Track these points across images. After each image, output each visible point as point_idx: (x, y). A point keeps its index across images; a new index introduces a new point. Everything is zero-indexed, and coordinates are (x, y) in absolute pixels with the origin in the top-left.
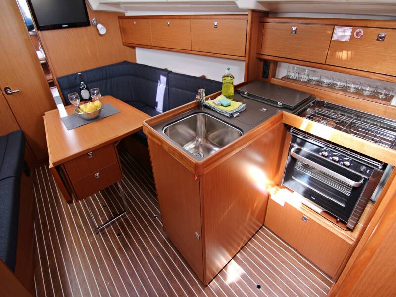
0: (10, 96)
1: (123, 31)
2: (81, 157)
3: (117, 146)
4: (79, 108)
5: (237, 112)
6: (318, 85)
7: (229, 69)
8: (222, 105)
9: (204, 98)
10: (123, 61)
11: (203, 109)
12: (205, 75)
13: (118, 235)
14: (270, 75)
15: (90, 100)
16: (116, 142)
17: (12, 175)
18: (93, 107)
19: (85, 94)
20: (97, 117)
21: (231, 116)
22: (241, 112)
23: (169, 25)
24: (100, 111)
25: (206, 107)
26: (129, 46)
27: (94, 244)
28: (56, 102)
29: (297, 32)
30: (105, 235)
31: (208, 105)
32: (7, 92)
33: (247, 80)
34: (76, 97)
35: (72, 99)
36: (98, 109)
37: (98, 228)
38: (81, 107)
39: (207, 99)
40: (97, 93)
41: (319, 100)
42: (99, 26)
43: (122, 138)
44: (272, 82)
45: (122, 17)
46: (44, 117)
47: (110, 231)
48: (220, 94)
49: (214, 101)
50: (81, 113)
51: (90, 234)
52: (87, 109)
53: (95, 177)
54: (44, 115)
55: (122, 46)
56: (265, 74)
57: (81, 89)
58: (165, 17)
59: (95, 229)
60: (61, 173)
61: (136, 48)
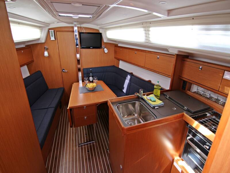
0: (64, 73)
1: (116, 52)
2: (81, 107)
3: (97, 107)
4: (87, 85)
5: (157, 106)
6: (215, 102)
7: (158, 82)
8: (151, 100)
9: (142, 94)
10: (113, 65)
11: (141, 100)
12: (151, 80)
13: (87, 151)
14: (186, 89)
15: (92, 82)
16: (97, 104)
17: (54, 107)
18: (92, 85)
19: (91, 79)
20: (93, 90)
21: (154, 108)
22: (160, 107)
23: (136, 53)
24: (95, 88)
25: (142, 99)
26: (117, 59)
27: (76, 151)
28: (79, 80)
29: (202, 69)
30: (82, 149)
31: (144, 98)
32: (63, 71)
33: (171, 89)
34: (87, 80)
35: (85, 80)
36: (94, 87)
37: (80, 144)
38: (88, 84)
39: (144, 95)
40: (96, 80)
41: (216, 112)
42: (105, 49)
43: (100, 103)
44: (187, 93)
45: (116, 46)
46: (73, 85)
47: (85, 148)
48: (152, 93)
49: (147, 97)
50: (87, 87)
51: (76, 146)
52: (90, 86)
53: (84, 118)
54: (73, 84)
55: (114, 58)
56: (184, 88)
57: (90, 77)
58: (134, 49)
59: (79, 144)
60: (71, 112)
61: (120, 61)
